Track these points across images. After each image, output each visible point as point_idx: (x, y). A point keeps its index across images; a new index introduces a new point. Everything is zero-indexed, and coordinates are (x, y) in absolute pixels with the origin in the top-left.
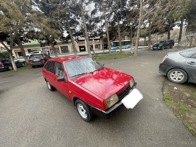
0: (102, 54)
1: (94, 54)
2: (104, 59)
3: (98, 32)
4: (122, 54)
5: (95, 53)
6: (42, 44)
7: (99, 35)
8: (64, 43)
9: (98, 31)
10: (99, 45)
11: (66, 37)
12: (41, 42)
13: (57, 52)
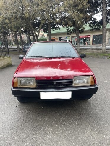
6: (69, 31)
11: (99, 22)
12: (69, 29)
13: (86, 43)
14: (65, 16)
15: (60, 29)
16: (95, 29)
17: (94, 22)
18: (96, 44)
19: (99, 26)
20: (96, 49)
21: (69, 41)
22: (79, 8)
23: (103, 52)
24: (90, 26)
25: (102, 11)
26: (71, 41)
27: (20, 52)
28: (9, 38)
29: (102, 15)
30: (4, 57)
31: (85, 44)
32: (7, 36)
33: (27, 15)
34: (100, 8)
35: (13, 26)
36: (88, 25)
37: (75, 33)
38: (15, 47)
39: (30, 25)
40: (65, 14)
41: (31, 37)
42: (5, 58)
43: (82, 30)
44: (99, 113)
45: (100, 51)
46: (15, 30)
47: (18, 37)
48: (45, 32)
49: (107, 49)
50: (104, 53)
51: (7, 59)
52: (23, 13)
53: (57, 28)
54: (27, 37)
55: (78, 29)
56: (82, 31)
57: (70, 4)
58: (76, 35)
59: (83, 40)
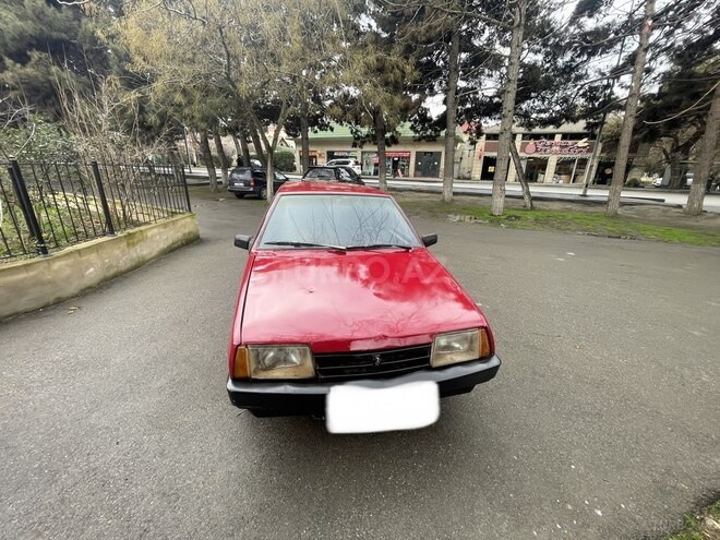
0: (569, 206)
1: (522, 198)
2: (558, 229)
3: (581, 101)
4: (691, 222)
5: (528, 193)
6: (359, 138)
7: (587, 114)
8: (423, 141)
9: (584, 95)
10: (583, 162)
11: (435, 119)
12: (357, 131)
13: (399, 171)
14: (346, 96)
15: (332, 129)
16: (424, 137)
17: (424, 119)
18: (424, 175)
19: (436, 130)
20: (427, 192)
21: (357, 163)
22: (391, 77)
23: (443, 201)
24: (412, 128)
25: (445, 91)
26: (362, 165)
27: (218, 191)
28: (183, 144)
29: (445, 102)
30: (174, 214)
31: (395, 173)
32: (178, 139)
33: (244, 87)
34: (441, 83)
35: (197, 115)
36: (408, 124)
37: (375, 144)
38: (203, 171)
39: (249, 115)
40: (346, 88)
41: (251, 145)
42: (179, 216)
43: (392, 137)
44: (494, 427)
45: (435, 198)
46: (203, 125)
47: (212, 143)
48: (289, 134)
49: (455, 194)
50: (447, 203)
51: (183, 222)
52: (228, 79)
53: (324, 127)
54: (237, 143)
55: (382, 135)
56: (394, 141)
57: (367, 65)
58: (376, 149)
59: (390, 163)
